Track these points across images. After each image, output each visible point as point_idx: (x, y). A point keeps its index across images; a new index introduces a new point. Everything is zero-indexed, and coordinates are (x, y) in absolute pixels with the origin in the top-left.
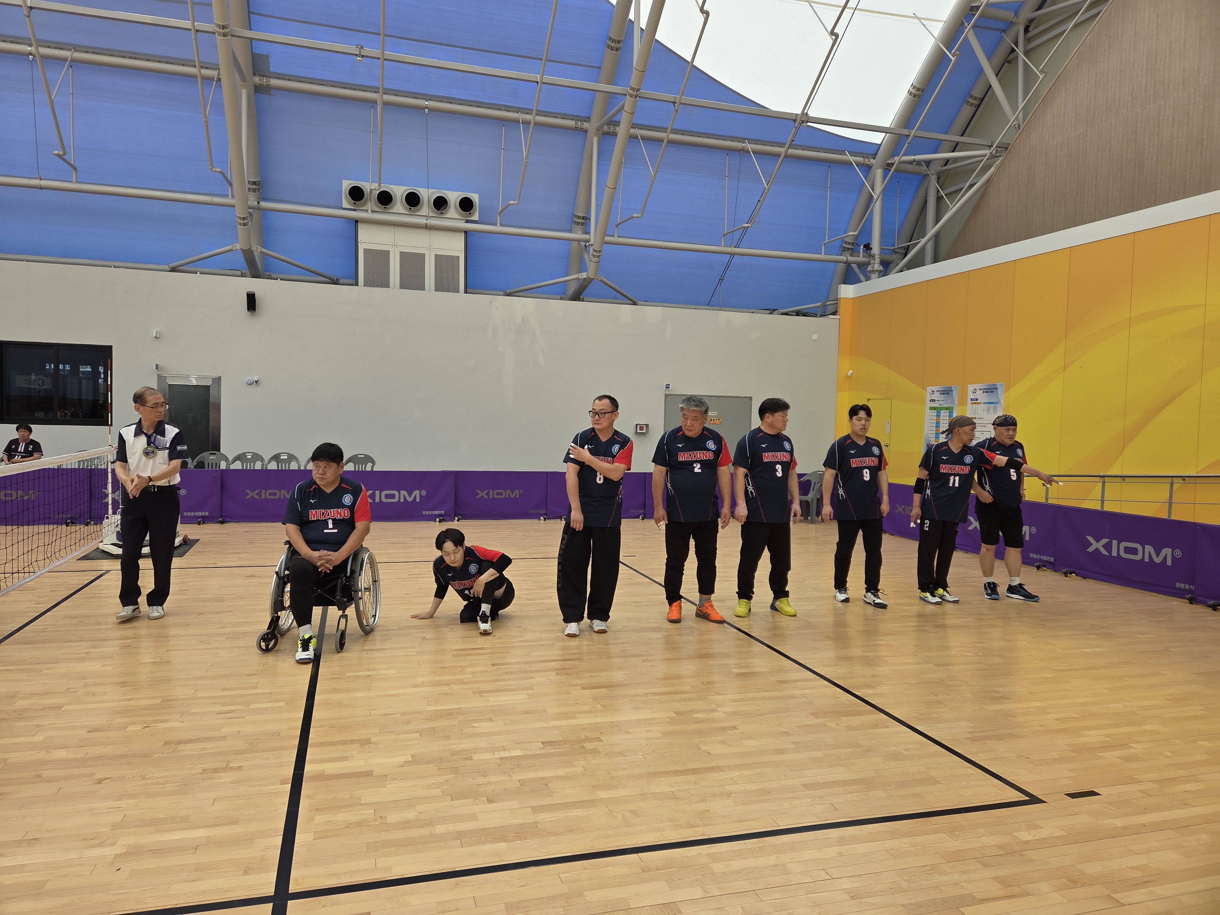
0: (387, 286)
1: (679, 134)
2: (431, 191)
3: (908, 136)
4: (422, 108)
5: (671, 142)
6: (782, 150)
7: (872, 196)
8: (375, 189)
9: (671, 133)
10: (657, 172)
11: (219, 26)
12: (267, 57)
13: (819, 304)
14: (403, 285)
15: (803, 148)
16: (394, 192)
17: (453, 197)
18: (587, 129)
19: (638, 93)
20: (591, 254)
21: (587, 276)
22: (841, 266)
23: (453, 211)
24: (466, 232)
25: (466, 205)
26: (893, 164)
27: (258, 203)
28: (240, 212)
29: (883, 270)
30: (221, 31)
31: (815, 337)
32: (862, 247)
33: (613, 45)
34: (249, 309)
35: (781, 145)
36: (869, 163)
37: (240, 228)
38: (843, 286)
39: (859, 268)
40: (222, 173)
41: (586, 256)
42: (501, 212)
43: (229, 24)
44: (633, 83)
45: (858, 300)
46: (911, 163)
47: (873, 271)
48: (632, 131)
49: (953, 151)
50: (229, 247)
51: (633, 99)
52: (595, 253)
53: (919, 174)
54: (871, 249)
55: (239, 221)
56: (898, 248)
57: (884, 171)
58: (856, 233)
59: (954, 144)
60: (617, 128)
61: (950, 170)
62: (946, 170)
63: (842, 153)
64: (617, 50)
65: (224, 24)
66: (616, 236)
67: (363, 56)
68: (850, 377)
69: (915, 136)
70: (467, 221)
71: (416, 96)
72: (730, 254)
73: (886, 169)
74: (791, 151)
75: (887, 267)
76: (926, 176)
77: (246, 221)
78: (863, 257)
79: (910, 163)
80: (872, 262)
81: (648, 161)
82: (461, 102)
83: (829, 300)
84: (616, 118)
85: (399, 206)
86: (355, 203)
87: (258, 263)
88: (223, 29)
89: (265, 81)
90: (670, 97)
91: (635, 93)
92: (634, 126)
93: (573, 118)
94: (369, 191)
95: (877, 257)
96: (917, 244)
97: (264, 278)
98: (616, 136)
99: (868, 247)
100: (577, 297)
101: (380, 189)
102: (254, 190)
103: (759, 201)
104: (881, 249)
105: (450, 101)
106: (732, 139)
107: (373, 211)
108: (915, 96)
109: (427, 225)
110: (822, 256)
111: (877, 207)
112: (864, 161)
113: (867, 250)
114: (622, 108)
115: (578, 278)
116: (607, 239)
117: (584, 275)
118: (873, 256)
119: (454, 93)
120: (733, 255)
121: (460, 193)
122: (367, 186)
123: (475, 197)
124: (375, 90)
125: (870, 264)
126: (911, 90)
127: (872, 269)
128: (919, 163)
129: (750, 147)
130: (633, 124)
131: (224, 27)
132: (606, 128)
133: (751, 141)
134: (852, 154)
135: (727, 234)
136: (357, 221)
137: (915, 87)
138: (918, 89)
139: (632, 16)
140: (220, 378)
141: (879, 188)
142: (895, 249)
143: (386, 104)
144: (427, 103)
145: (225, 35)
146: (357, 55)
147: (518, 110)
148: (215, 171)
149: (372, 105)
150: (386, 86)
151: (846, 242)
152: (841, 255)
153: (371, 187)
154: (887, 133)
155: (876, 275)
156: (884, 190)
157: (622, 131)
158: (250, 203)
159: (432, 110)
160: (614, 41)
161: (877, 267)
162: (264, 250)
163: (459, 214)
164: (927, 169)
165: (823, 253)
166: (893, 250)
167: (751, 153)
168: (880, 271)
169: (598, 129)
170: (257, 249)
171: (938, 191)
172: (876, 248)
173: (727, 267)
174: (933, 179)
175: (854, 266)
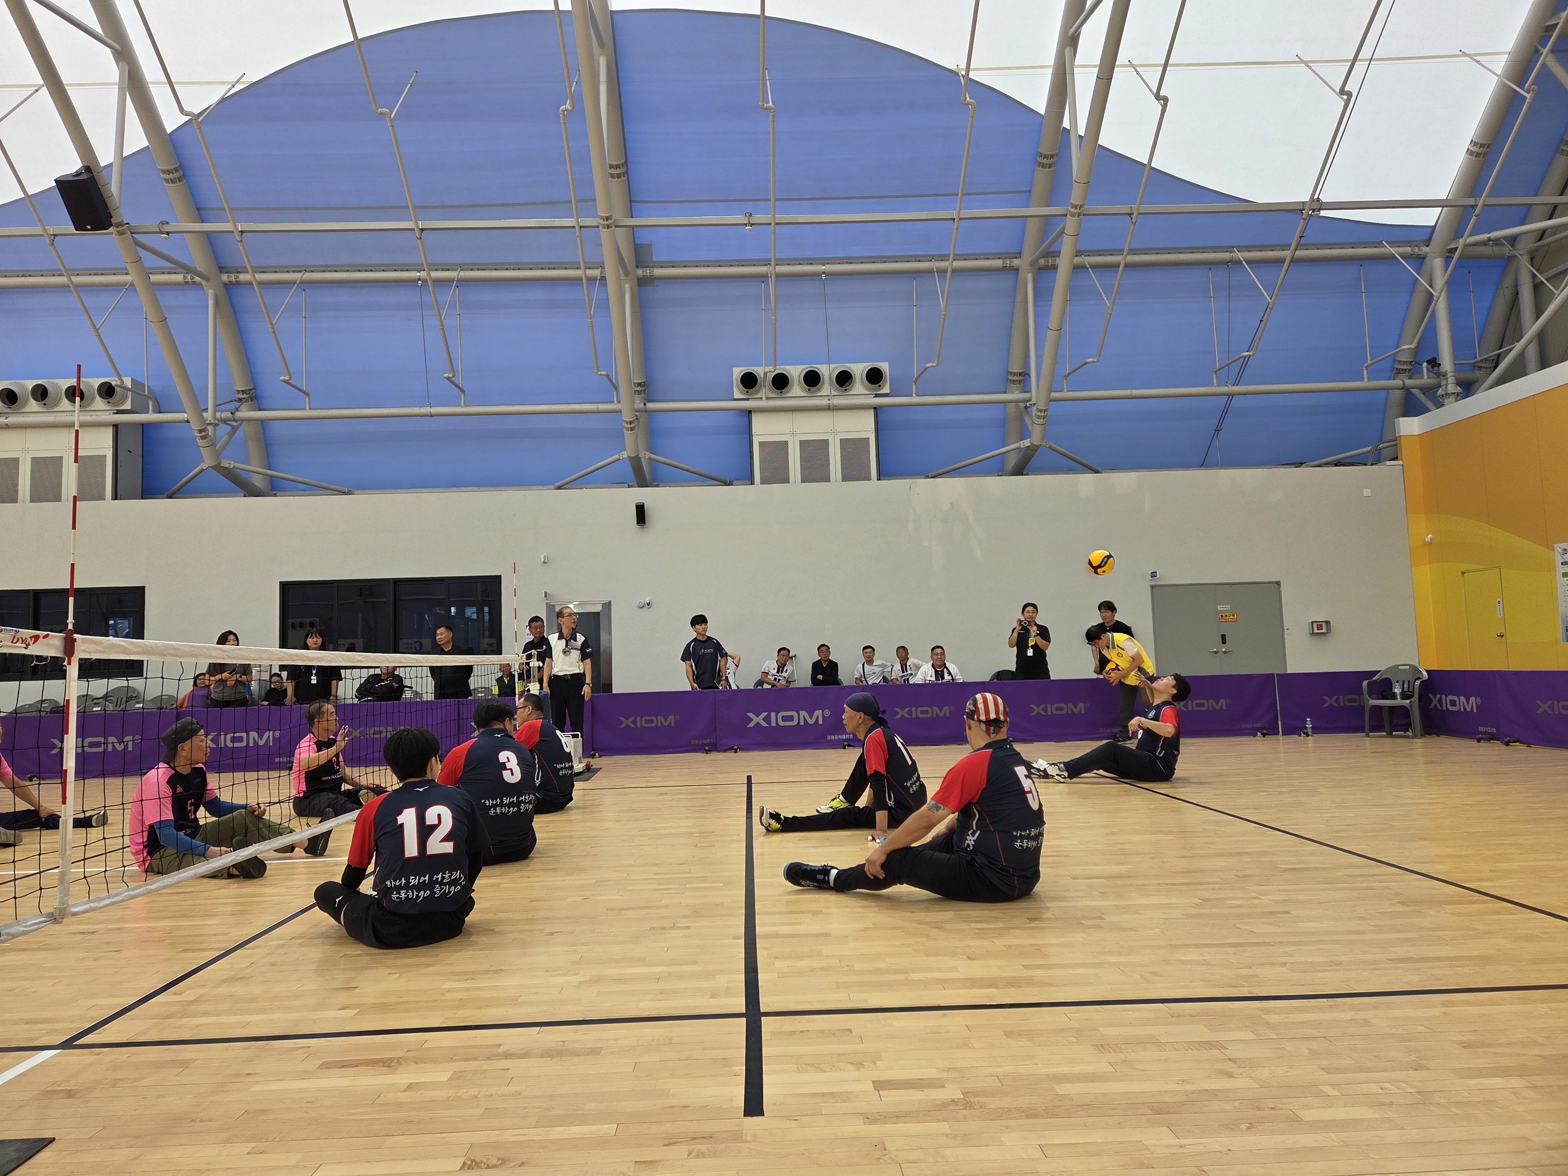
0: (787, 481)
1: (1140, 254)
2: (832, 366)
3: (1474, 207)
4: (817, 275)
5: (1129, 266)
6: (1287, 254)
7: (1432, 294)
8: (770, 372)
9: (1128, 254)
10: (1114, 302)
11: (603, 218)
12: (650, 246)
13: (1369, 449)
14: (806, 479)
15: (1318, 246)
16: (789, 373)
17: (859, 370)
18: (1019, 267)
19: (1082, 209)
20: (1034, 415)
21: (1031, 442)
22: (1398, 394)
23: (859, 387)
24: (875, 408)
25: (874, 376)
26: (1456, 249)
27: (645, 404)
28: (627, 416)
29: (1461, 391)
30: (605, 223)
31: (1367, 492)
32: (1425, 364)
33: (1045, 161)
34: (638, 522)
35: (1285, 247)
36: (1420, 253)
37: (628, 435)
38: (1402, 420)
39: (1424, 393)
40: (607, 376)
41: (1027, 419)
42: (917, 379)
43: (612, 215)
44: (1075, 199)
45: (1427, 438)
46: (1485, 245)
47: (1448, 395)
48: (1077, 260)
49: (1550, 218)
50: (616, 457)
51: (1076, 218)
52: (1039, 414)
53: (1499, 257)
54: (1440, 365)
55: (626, 425)
56: (1481, 361)
57: (1446, 260)
58: (1413, 346)
59: (1551, 208)
60: (1057, 260)
61: (1549, 244)
62: (1541, 246)
63: (1378, 244)
64: (1050, 166)
65: (607, 215)
66: (1065, 390)
67: (752, 225)
68: (1430, 544)
69: (1484, 206)
70: (877, 396)
71: (810, 262)
72: (1226, 395)
73: (1448, 257)
74: (1299, 253)
75: (1467, 388)
76: (1511, 258)
77: (633, 425)
78: (1429, 378)
79: (1484, 243)
80: (1443, 382)
81: (1101, 291)
82: (862, 260)
83: (1383, 441)
84: (1054, 248)
85: (797, 389)
86: (747, 392)
87: (646, 470)
88: (607, 220)
89: (648, 271)
90: (1126, 209)
91: (1078, 210)
92: (1079, 253)
93: (1000, 256)
94: (762, 376)
95: (1449, 374)
96: (1511, 350)
97: (652, 486)
98: (1057, 268)
99: (1434, 363)
100: (1020, 470)
101: (775, 370)
102: (639, 392)
103: (1261, 321)
104: (1455, 364)
105: (850, 260)
106: (1215, 249)
107: (767, 398)
108: (1478, 155)
109: (829, 406)
110: (1365, 383)
111: (1441, 306)
112: (1412, 251)
113: (1432, 367)
114: (1062, 232)
115: (1020, 448)
116: (1054, 395)
117: (1027, 443)
118: (1444, 375)
119: (854, 252)
120: (1231, 396)
121: (866, 364)
122: (759, 371)
123: (884, 367)
124: (766, 263)
125: (1440, 386)
126: (1471, 148)
127: (1444, 393)
128: (1497, 242)
129: (1240, 256)
130: (1077, 252)
131: (607, 219)
132: (1042, 262)
133: (1240, 248)
134: (1392, 244)
135: (1220, 369)
136: (750, 412)
137: (1476, 144)
138: (1482, 146)
139: (1066, 124)
140: (610, 603)
141: (1440, 280)
142: (1477, 362)
143: (779, 276)
144: (824, 267)
145: (609, 227)
146: (746, 225)
147: (931, 258)
148: (601, 375)
149: (763, 279)
150: (779, 256)
151: (1400, 362)
152: (1394, 379)
153: (764, 371)
154: (1443, 207)
155: (1452, 399)
156: (1449, 283)
157: (1064, 262)
158: (636, 406)
159: (829, 274)
160: (1045, 157)
161: (1452, 388)
162: (652, 456)
163: (866, 389)
164: (1511, 249)
165: (1366, 380)
166: (1474, 363)
167: (1244, 262)
168: (1458, 394)
169: (1032, 264)
170: (645, 455)
171: (1534, 276)
172: (1447, 363)
173: (1225, 412)
174: (1524, 261)
175: (1416, 391)
